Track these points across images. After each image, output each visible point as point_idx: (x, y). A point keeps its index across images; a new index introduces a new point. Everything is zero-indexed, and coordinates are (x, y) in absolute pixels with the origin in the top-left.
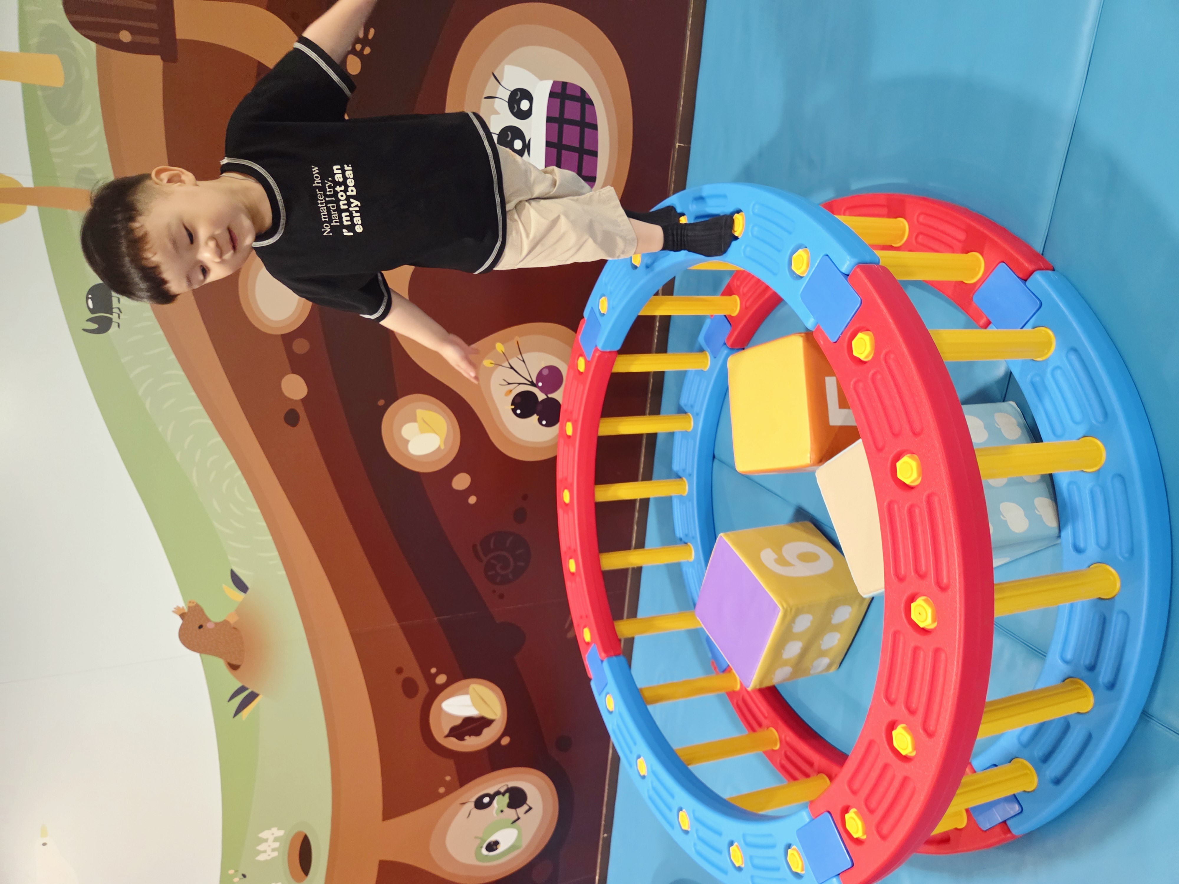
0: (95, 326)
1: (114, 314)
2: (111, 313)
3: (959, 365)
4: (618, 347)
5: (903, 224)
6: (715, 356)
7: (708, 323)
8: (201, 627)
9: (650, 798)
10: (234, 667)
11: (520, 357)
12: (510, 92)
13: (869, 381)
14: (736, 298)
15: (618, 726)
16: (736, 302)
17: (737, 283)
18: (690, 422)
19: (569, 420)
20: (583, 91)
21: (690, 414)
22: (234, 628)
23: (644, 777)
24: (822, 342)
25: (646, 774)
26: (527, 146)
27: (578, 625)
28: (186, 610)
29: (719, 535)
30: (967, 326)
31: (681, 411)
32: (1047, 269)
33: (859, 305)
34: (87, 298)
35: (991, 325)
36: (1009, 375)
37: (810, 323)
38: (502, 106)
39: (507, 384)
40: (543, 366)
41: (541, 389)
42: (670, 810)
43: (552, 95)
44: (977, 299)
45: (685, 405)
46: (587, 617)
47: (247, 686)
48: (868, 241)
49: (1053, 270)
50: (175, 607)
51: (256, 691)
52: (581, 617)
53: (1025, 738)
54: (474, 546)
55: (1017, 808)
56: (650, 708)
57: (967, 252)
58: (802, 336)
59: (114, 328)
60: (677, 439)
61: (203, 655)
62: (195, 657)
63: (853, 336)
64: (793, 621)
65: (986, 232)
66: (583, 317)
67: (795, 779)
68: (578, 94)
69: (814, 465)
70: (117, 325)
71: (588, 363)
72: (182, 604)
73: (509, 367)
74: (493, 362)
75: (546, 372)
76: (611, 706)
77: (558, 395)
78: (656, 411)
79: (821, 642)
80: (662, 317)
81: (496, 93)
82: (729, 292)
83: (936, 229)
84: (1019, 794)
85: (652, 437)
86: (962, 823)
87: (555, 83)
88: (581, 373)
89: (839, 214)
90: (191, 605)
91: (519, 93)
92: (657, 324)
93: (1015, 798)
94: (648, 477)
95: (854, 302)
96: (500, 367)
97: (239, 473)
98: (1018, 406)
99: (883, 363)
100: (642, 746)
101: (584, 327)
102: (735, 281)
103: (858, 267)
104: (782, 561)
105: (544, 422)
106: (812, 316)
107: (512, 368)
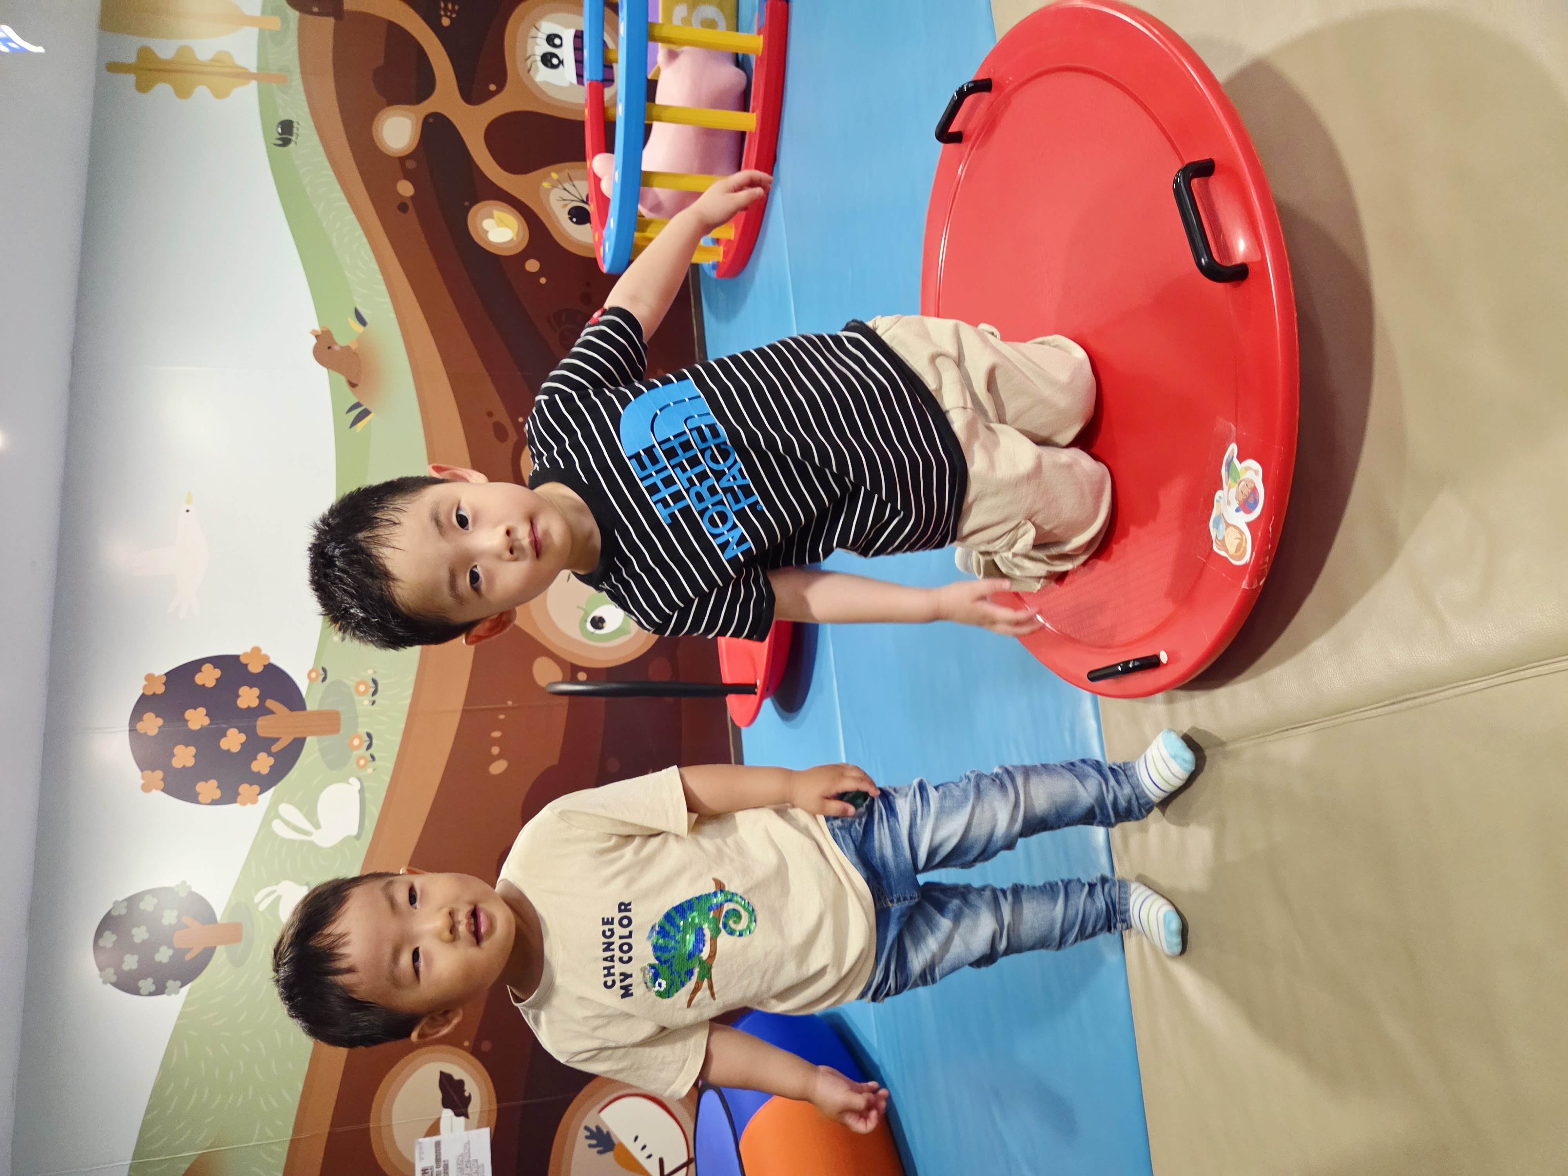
0: (280, 142)
1: (294, 138)
2: (292, 136)
10: (353, 385)
12: (547, 35)
22: (355, 354)
26: (561, 62)
28: (320, 333)
34: (279, 128)
38: (542, 42)
43: (575, 36)
47: (362, 402)
50: (312, 328)
51: (369, 408)
59: (292, 145)
61: (330, 370)
62: (324, 370)
70: (295, 142)
72: (317, 328)
81: (537, 34)
87: (577, 31)
90: (324, 330)
91: (553, 36)
97: (365, 240)
107: (565, 189)
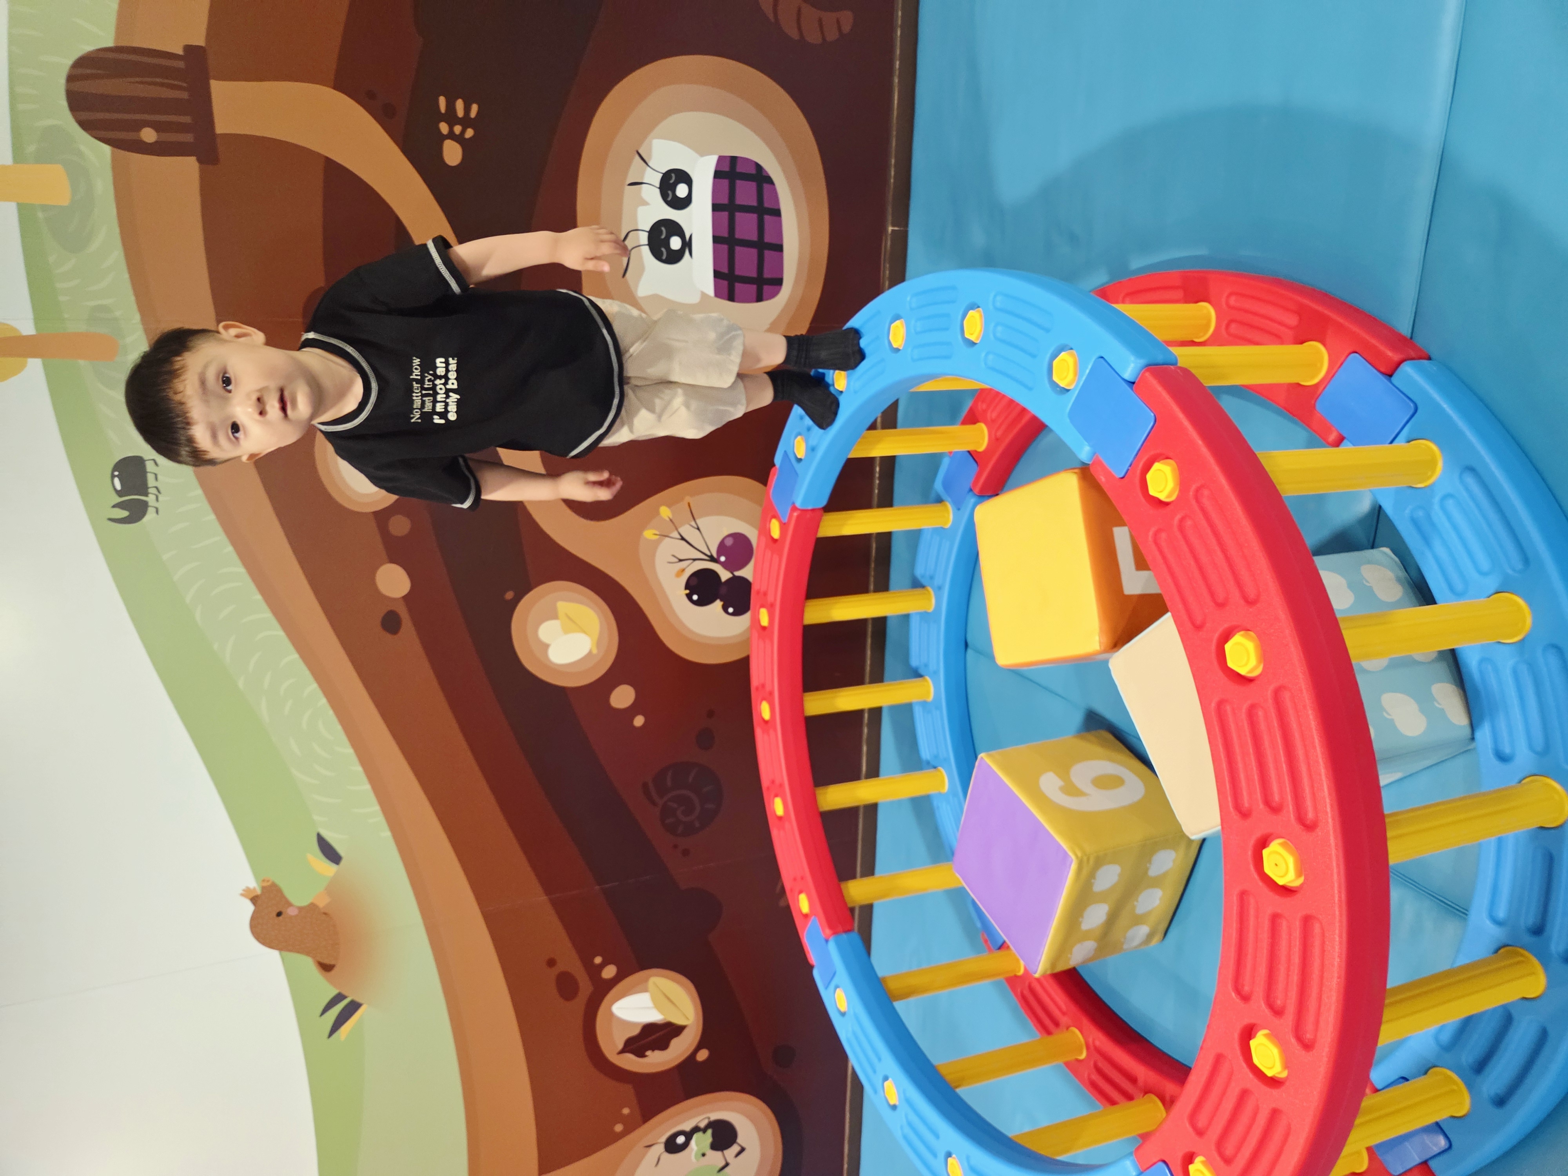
0: (124, 514)
1: (150, 495)
2: (146, 494)
3: (1303, 500)
4: (823, 502)
5: (1207, 310)
6: (958, 507)
7: (946, 462)
8: (279, 914)
9: (905, 1138)
10: (326, 968)
11: (693, 523)
12: (662, 175)
13: (1175, 529)
14: (982, 427)
15: (855, 1034)
16: (982, 431)
17: (982, 406)
18: (930, 600)
19: (762, 606)
20: (759, 167)
21: (929, 589)
22: (325, 914)
23: (894, 1107)
24: (1103, 479)
25: (897, 1103)
26: (687, 244)
27: (791, 890)
28: (259, 892)
29: (979, 757)
30: (1310, 445)
31: (917, 584)
32: (1420, 358)
33: (1152, 424)
34: (113, 476)
35: (1345, 441)
36: (1378, 512)
37: (1084, 453)
38: (652, 194)
39: (677, 560)
40: (726, 533)
41: (724, 565)
42: (935, 1155)
43: (718, 175)
44: (1321, 406)
45: (923, 577)
46: (802, 878)
47: (345, 993)
48: (1160, 336)
49: (1429, 358)
50: (244, 888)
51: (358, 999)
52: (795, 879)
53: (1446, 1037)
54: (645, 786)
55: (1442, 1142)
56: (898, 1005)
57: (1302, 343)
58: (1075, 473)
59: (150, 515)
60: (914, 624)
61: (285, 953)
62: (273, 956)
63: (1147, 467)
64: (1092, 875)
65: (1327, 312)
66: (774, 465)
67: (1113, 1102)
68: (753, 171)
69: (1105, 651)
70: (154, 510)
71: (783, 526)
72: (252, 884)
73: (679, 537)
74: (658, 533)
75: (729, 542)
76: (843, 1005)
77: (746, 572)
78: (883, 586)
79: (1135, 903)
80: (883, 459)
81: (643, 176)
82: (971, 419)
83: (1255, 314)
84: (1444, 1120)
85: (880, 623)
86: (1362, 1165)
87: (721, 159)
88: (775, 541)
89: (1117, 302)
90: (266, 884)
91: (673, 175)
92: (878, 469)
93: (1438, 1127)
94: (878, 677)
95: (1146, 419)
96: (667, 539)
97: (324, 701)
98: (1394, 554)
99: (1194, 502)
100: (888, 1063)
101: (775, 478)
102: (980, 404)
103: (1147, 370)
104: (1071, 790)
105: (731, 610)
106: (1086, 443)
107: (683, 539)
